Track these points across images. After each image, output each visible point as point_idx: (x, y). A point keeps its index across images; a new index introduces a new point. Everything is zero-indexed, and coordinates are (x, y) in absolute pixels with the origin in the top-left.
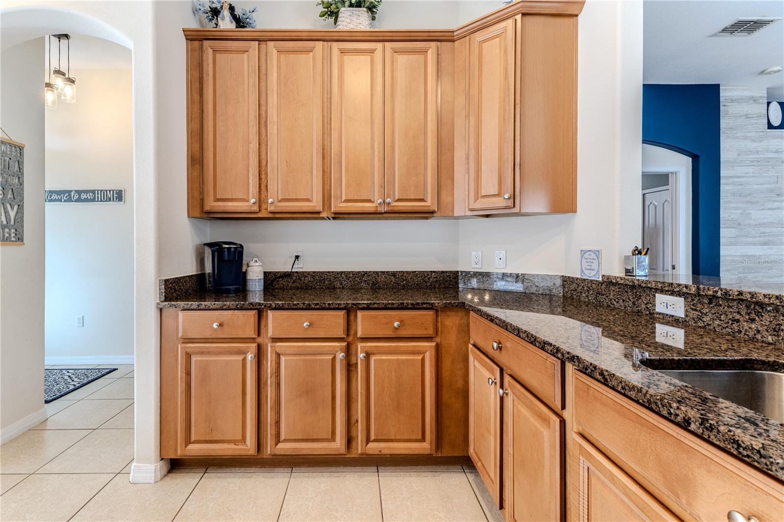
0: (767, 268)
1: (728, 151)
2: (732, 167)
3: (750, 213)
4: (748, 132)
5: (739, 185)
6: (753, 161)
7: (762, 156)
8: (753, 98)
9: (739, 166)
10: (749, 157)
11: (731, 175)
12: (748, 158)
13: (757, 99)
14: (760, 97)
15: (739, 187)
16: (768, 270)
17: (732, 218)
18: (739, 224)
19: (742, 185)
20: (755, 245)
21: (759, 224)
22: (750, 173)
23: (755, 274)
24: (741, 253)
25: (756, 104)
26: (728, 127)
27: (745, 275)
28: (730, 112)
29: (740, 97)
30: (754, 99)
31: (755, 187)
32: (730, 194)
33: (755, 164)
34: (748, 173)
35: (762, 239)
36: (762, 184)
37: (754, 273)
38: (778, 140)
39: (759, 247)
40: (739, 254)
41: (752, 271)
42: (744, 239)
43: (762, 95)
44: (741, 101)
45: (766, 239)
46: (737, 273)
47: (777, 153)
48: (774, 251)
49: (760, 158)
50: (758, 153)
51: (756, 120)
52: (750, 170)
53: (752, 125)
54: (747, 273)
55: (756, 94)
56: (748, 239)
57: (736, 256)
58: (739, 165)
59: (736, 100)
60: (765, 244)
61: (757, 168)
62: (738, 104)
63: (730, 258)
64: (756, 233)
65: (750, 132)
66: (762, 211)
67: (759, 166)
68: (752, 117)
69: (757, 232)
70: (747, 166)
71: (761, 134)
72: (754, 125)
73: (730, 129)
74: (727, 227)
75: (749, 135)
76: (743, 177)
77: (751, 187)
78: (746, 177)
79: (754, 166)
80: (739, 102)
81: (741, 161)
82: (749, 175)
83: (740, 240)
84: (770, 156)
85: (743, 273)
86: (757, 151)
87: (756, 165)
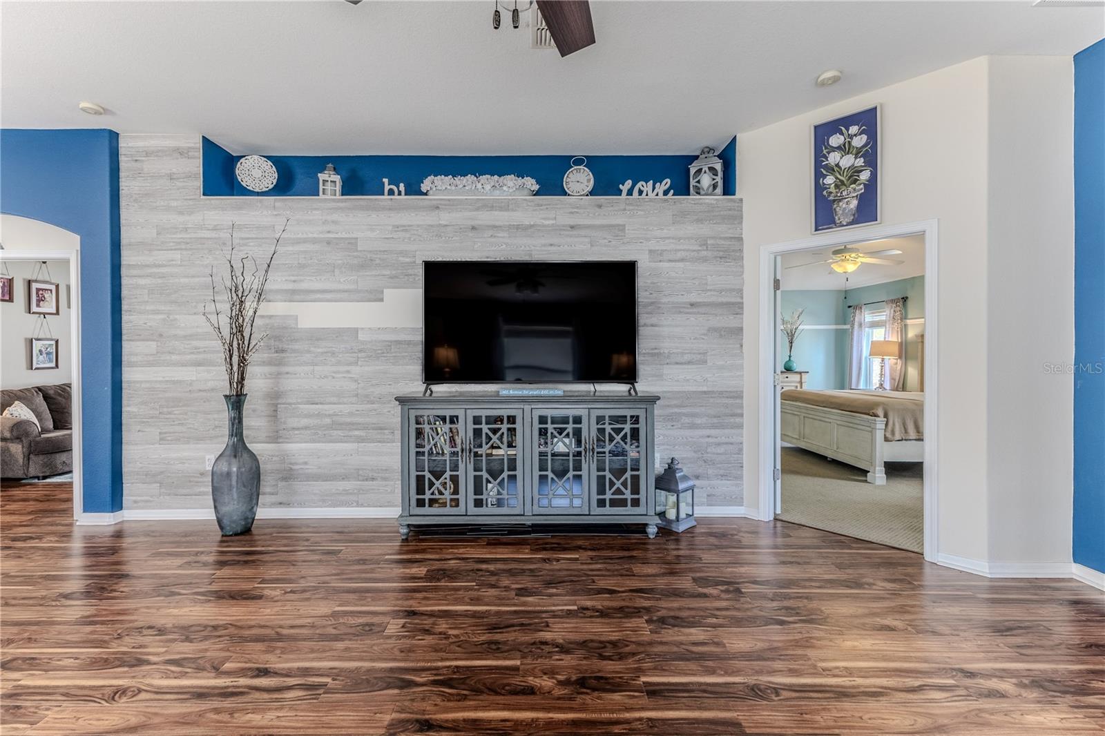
0: (202, 399)
1: (142, 227)
2: (150, 250)
3: (176, 319)
4: (173, 200)
5: (159, 278)
6: (179, 243)
7: (193, 235)
8: (178, 149)
9: (159, 250)
10: (174, 236)
11: (148, 263)
12: (172, 238)
13: (185, 151)
14: (190, 148)
15: (160, 281)
16: (204, 402)
17: (150, 327)
18: (161, 335)
19: (164, 277)
20: (183, 365)
21: (191, 336)
22: (175, 261)
23: (183, 408)
24: (164, 377)
25: (184, 159)
26: (141, 192)
27: (170, 410)
28: (146, 170)
29: (160, 148)
30: (180, 151)
31: (183, 280)
32: (146, 291)
33: (183, 247)
34: (172, 261)
35: (194, 356)
36: (193, 277)
37: (182, 406)
38: (217, 212)
39: (190, 368)
40: (161, 379)
41: (181, 405)
42: (168, 358)
43: (193, 145)
44: (160, 154)
45: (200, 357)
46: (158, 407)
47: (215, 232)
48: (212, 374)
49: (191, 238)
50: (187, 230)
51: (184, 181)
52: (177, 256)
53: (178, 189)
54: (172, 407)
55: (183, 144)
56: (174, 357)
57: (156, 381)
58: (159, 248)
59: (153, 152)
60: (199, 364)
61: (184, 252)
62: (155, 158)
63: (148, 385)
64: (185, 348)
65: (177, 200)
66: (195, 317)
67: (191, 249)
68: (178, 179)
69: (186, 346)
70: (172, 250)
71: (191, 203)
72: (181, 190)
73: (146, 194)
74: (143, 340)
75: (174, 204)
76: (166, 266)
77: (177, 280)
78: (170, 266)
79: (182, 249)
80: (157, 156)
81: (162, 243)
82: (174, 262)
83: (162, 359)
84: (203, 235)
85: (167, 407)
86: (186, 228)
87: (186, 249)
